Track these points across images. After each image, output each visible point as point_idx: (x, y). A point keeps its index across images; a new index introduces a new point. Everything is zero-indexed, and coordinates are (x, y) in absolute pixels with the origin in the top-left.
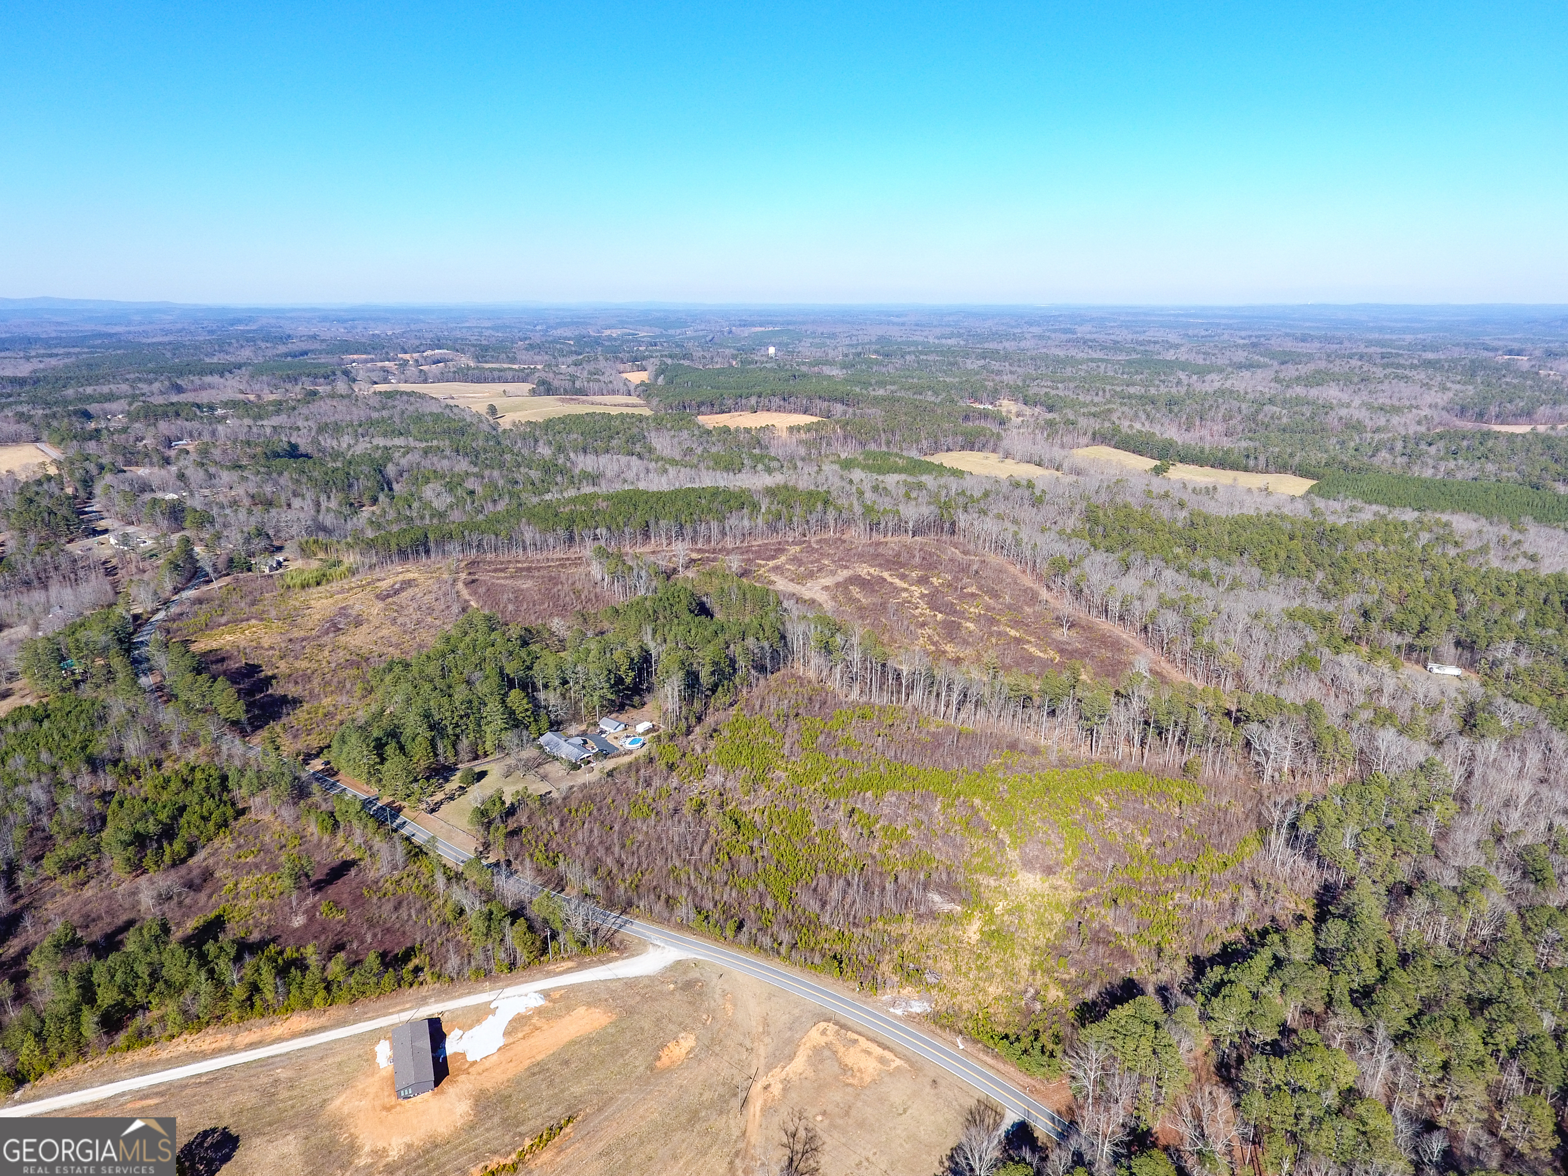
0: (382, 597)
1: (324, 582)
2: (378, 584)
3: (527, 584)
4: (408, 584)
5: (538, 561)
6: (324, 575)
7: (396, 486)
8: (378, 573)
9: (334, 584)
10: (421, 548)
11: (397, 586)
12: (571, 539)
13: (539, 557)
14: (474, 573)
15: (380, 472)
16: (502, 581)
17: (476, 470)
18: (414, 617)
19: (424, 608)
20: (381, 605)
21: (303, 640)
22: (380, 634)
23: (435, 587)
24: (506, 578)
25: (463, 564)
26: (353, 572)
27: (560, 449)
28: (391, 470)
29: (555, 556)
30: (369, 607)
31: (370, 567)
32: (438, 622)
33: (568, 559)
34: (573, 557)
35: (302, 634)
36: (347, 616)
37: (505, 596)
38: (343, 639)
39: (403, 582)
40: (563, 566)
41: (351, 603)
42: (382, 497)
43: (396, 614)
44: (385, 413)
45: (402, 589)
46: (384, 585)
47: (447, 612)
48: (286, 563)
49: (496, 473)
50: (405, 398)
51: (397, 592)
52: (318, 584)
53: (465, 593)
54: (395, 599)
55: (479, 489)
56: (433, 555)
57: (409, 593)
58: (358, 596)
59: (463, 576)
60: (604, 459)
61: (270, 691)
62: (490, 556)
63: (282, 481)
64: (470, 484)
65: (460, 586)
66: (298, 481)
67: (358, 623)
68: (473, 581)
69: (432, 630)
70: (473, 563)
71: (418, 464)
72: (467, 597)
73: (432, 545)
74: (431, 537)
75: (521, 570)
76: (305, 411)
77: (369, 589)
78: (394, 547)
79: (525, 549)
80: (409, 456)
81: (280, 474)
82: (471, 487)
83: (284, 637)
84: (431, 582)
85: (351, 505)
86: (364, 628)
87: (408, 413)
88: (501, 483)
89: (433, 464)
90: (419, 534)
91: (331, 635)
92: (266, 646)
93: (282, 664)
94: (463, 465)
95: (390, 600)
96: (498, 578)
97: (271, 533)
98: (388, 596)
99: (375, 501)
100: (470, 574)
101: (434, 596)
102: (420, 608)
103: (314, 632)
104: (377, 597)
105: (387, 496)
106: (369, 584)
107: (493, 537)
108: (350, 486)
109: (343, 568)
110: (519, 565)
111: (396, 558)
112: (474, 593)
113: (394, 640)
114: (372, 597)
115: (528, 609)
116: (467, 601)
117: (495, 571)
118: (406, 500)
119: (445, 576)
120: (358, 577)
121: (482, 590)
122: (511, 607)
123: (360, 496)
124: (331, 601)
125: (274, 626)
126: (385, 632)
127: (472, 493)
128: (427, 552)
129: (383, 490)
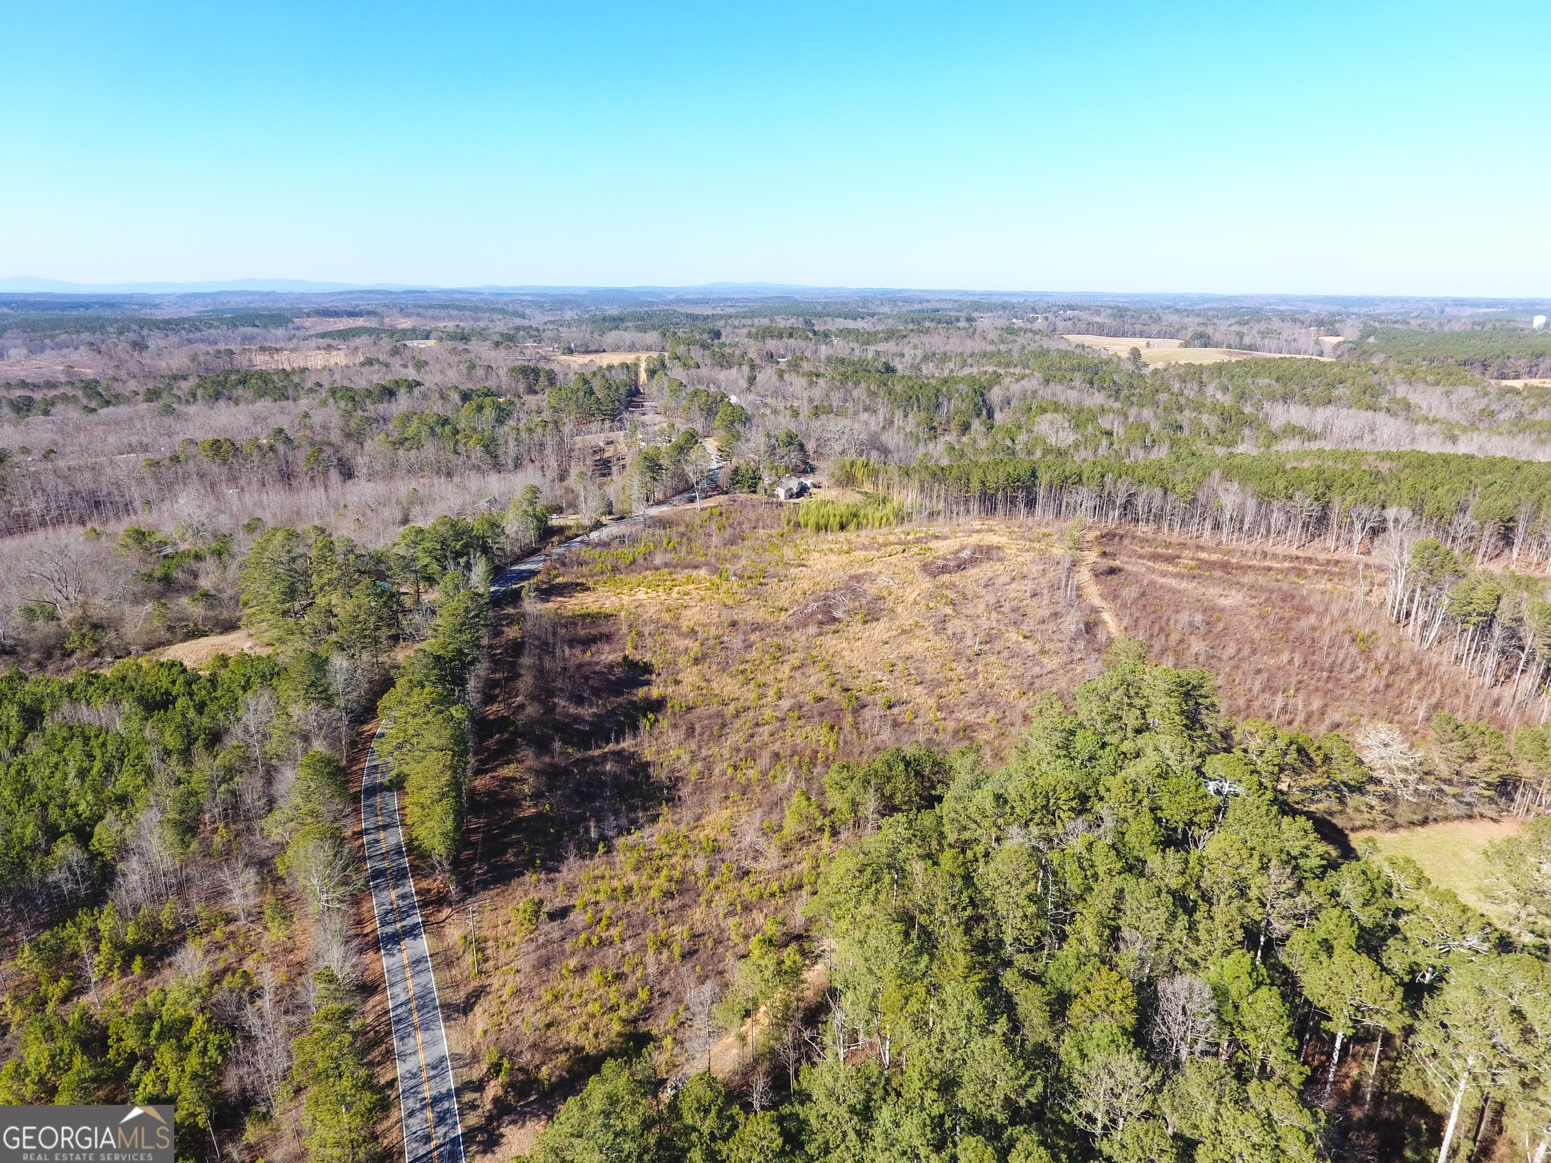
0: (932, 570)
1: (852, 526)
2: (934, 544)
3: (1232, 599)
4: (986, 553)
5: (1244, 554)
6: (855, 515)
7: (998, 416)
8: (940, 526)
9: (863, 533)
10: (1021, 495)
11: (965, 554)
12: (1322, 520)
13: (1244, 545)
14: (1113, 556)
15: (982, 395)
16: (1173, 582)
17: (1117, 405)
18: (984, 623)
19: (1007, 608)
20: (926, 584)
21: (756, 627)
22: (906, 649)
23: (1035, 569)
24: (1175, 576)
25: (1091, 535)
26: (901, 517)
27: (1242, 396)
28: (995, 395)
29: (1280, 550)
30: (903, 585)
31: (931, 514)
32: (1030, 647)
33: (1309, 560)
34: (1322, 557)
35: (761, 615)
36: (855, 594)
37: (1184, 617)
38: (831, 642)
39: (978, 549)
40: (1300, 572)
41: (874, 569)
42: (976, 424)
43: (948, 610)
44: (1003, 348)
45: (973, 561)
46: (942, 548)
47: (1052, 627)
48: (813, 490)
49: (1147, 413)
50: (1029, 335)
51: (961, 566)
52: (842, 527)
53: (1093, 593)
54: (956, 578)
55: (1119, 430)
56: (1039, 509)
57: (984, 570)
58: (894, 559)
59: (1092, 556)
60: (1322, 415)
61: (627, 744)
62: (1144, 529)
63: (856, 393)
64: (1105, 423)
65: (1084, 575)
66: (875, 394)
67: (871, 617)
68: (1112, 571)
69: (1016, 663)
70: (1109, 536)
71: (1035, 392)
72: (1097, 602)
73: (1041, 492)
74: (1044, 478)
75: (1210, 565)
76: (915, 341)
77: (915, 549)
78: (975, 485)
79: (1217, 526)
80: (1022, 383)
81: (857, 384)
82: (1108, 427)
83: (727, 616)
84: (1028, 556)
85: (933, 428)
86: (880, 629)
87: (1029, 348)
88: (1155, 426)
89: (1054, 395)
90: (1023, 470)
91: (812, 630)
92: (685, 625)
93: (690, 676)
94: (1098, 399)
95: (946, 578)
96: (1164, 574)
97: (810, 447)
98: (944, 570)
99: (965, 428)
100: (1104, 554)
101: (1029, 586)
102: (998, 606)
103: (783, 617)
104: (925, 568)
105: (984, 423)
106: (918, 541)
107: (1159, 492)
108: (938, 406)
109: (888, 509)
110: (1204, 555)
111: (975, 506)
112: (1113, 596)
113: (931, 669)
114: (915, 565)
115: (1237, 661)
116: (1095, 610)
117: (1155, 557)
118: (1008, 431)
119: (1058, 551)
120: (907, 527)
121: (1130, 593)
122: (1197, 646)
123: (948, 422)
124: (844, 558)
125: (725, 586)
126: (916, 646)
127: (1109, 434)
128: (1031, 503)
129: (979, 415)
